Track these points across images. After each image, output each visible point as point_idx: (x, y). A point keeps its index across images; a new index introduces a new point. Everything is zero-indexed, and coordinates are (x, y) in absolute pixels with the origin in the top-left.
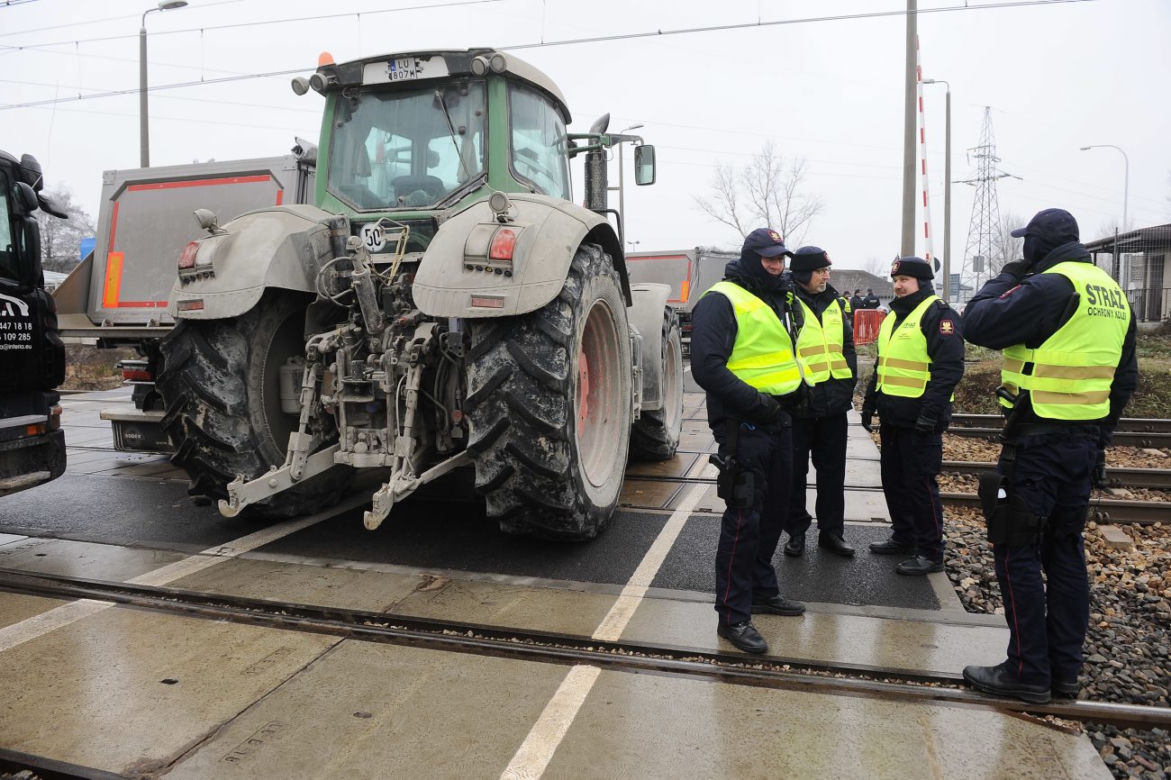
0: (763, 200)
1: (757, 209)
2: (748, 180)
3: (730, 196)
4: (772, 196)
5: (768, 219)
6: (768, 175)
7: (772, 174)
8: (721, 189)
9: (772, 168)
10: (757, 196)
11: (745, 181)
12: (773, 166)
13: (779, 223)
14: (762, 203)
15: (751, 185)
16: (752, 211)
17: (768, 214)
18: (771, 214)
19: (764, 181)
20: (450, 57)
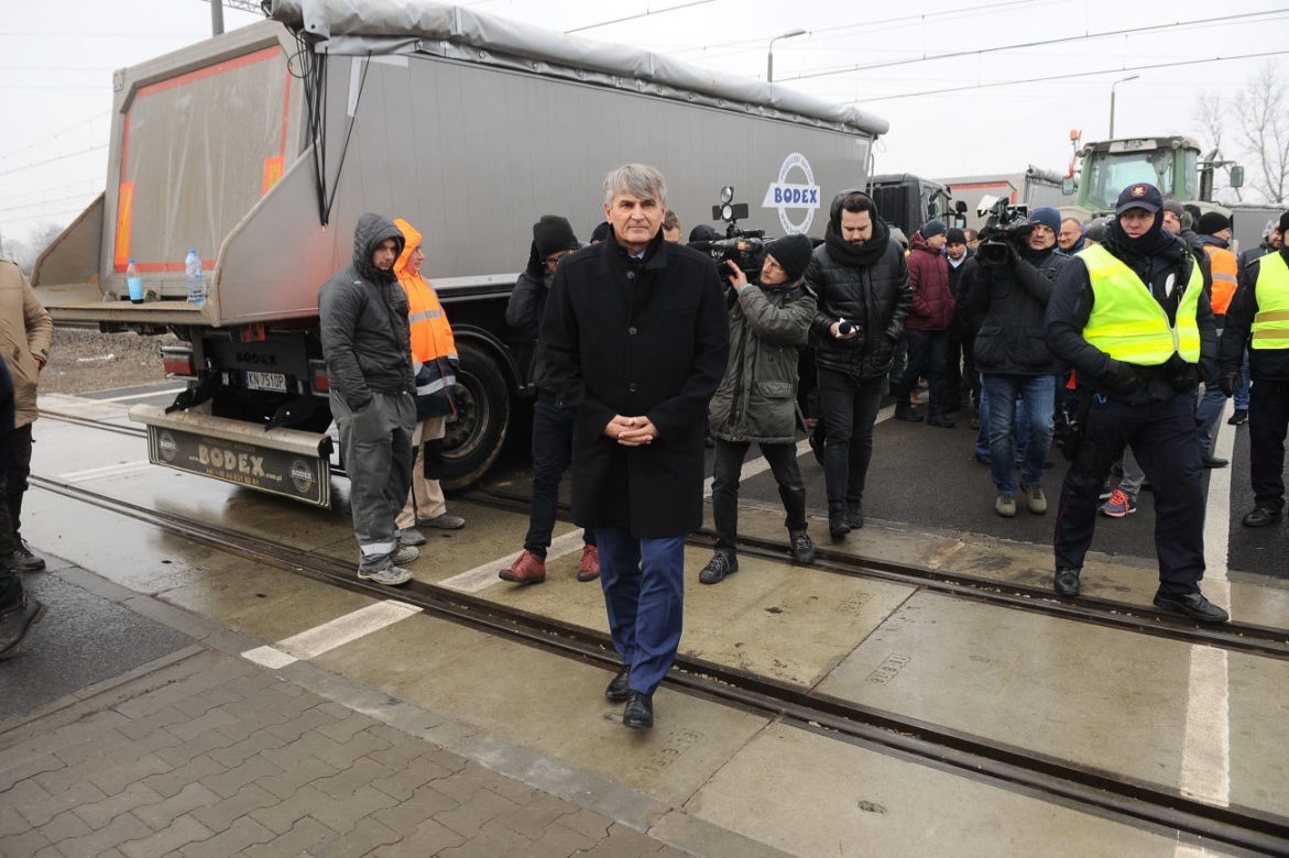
0: (1258, 133)
1: (1248, 143)
2: (1239, 108)
3: (1215, 129)
4: (1269, 127)
5: (1263, 154)
6: (1266, 102)
7: (1271, 101)
8: (1203, 120)
9: (1271, 95)
10: (1250, 127)
11: (1235, 109)
12: (1274, 91)
13: (1277, 158)
14: (1256, 135)
15: (1243, 114)
16: (1242, 145)
17: (1262, 148)
18: (1266, 148)
19: (1261, 109)
20: (1158, 140)
